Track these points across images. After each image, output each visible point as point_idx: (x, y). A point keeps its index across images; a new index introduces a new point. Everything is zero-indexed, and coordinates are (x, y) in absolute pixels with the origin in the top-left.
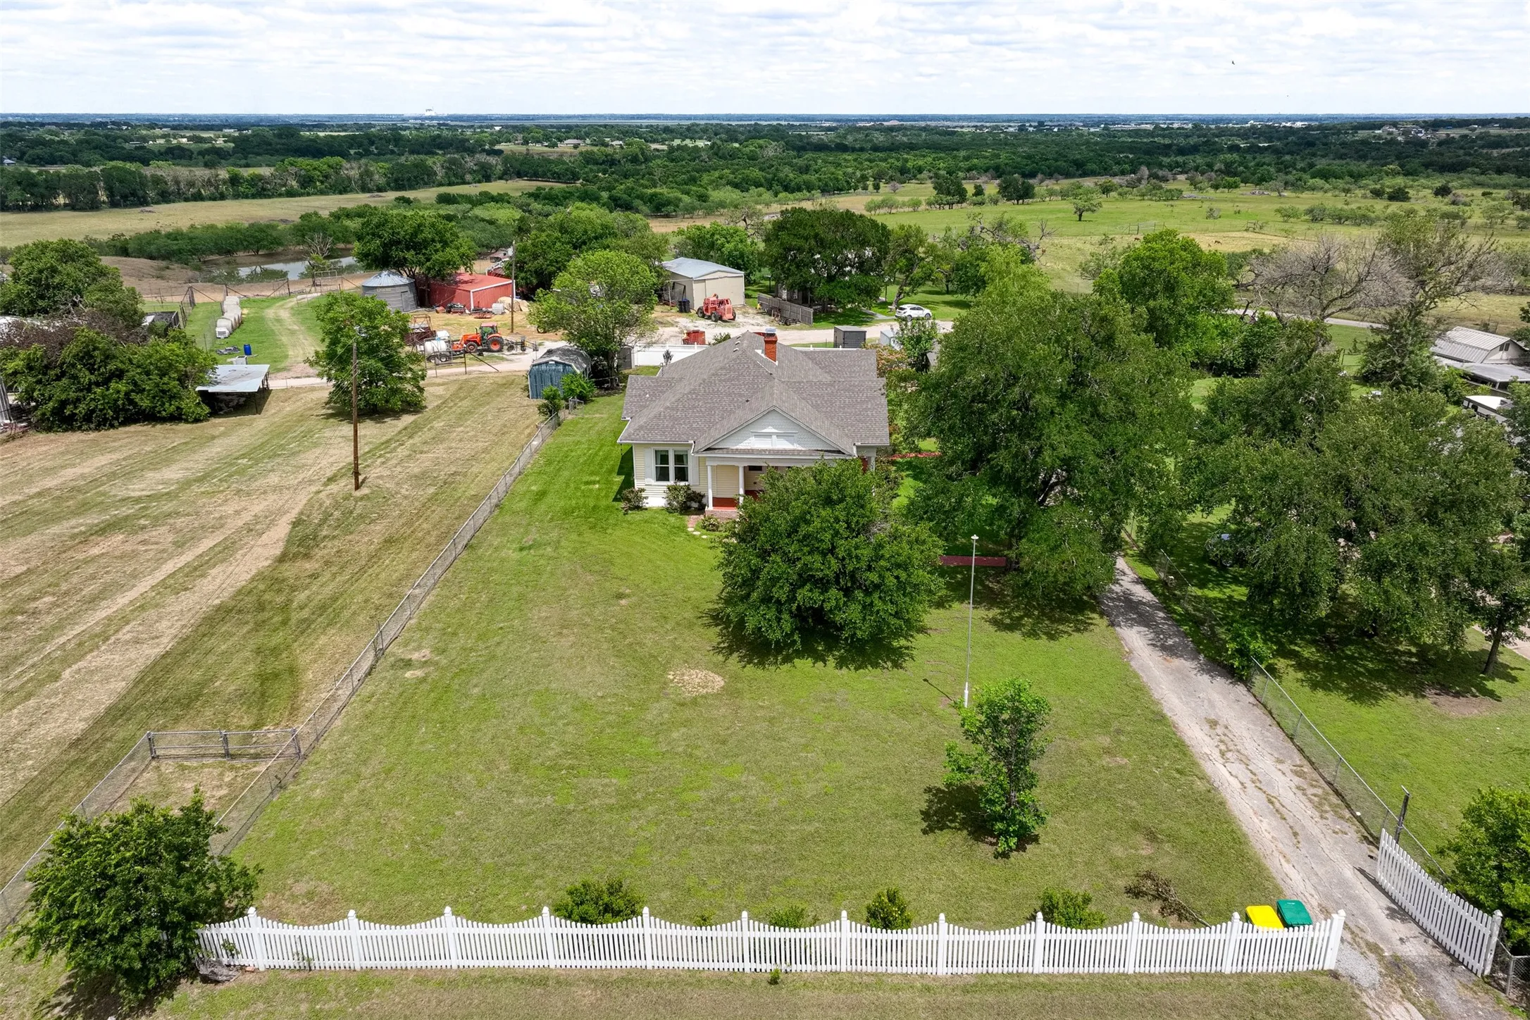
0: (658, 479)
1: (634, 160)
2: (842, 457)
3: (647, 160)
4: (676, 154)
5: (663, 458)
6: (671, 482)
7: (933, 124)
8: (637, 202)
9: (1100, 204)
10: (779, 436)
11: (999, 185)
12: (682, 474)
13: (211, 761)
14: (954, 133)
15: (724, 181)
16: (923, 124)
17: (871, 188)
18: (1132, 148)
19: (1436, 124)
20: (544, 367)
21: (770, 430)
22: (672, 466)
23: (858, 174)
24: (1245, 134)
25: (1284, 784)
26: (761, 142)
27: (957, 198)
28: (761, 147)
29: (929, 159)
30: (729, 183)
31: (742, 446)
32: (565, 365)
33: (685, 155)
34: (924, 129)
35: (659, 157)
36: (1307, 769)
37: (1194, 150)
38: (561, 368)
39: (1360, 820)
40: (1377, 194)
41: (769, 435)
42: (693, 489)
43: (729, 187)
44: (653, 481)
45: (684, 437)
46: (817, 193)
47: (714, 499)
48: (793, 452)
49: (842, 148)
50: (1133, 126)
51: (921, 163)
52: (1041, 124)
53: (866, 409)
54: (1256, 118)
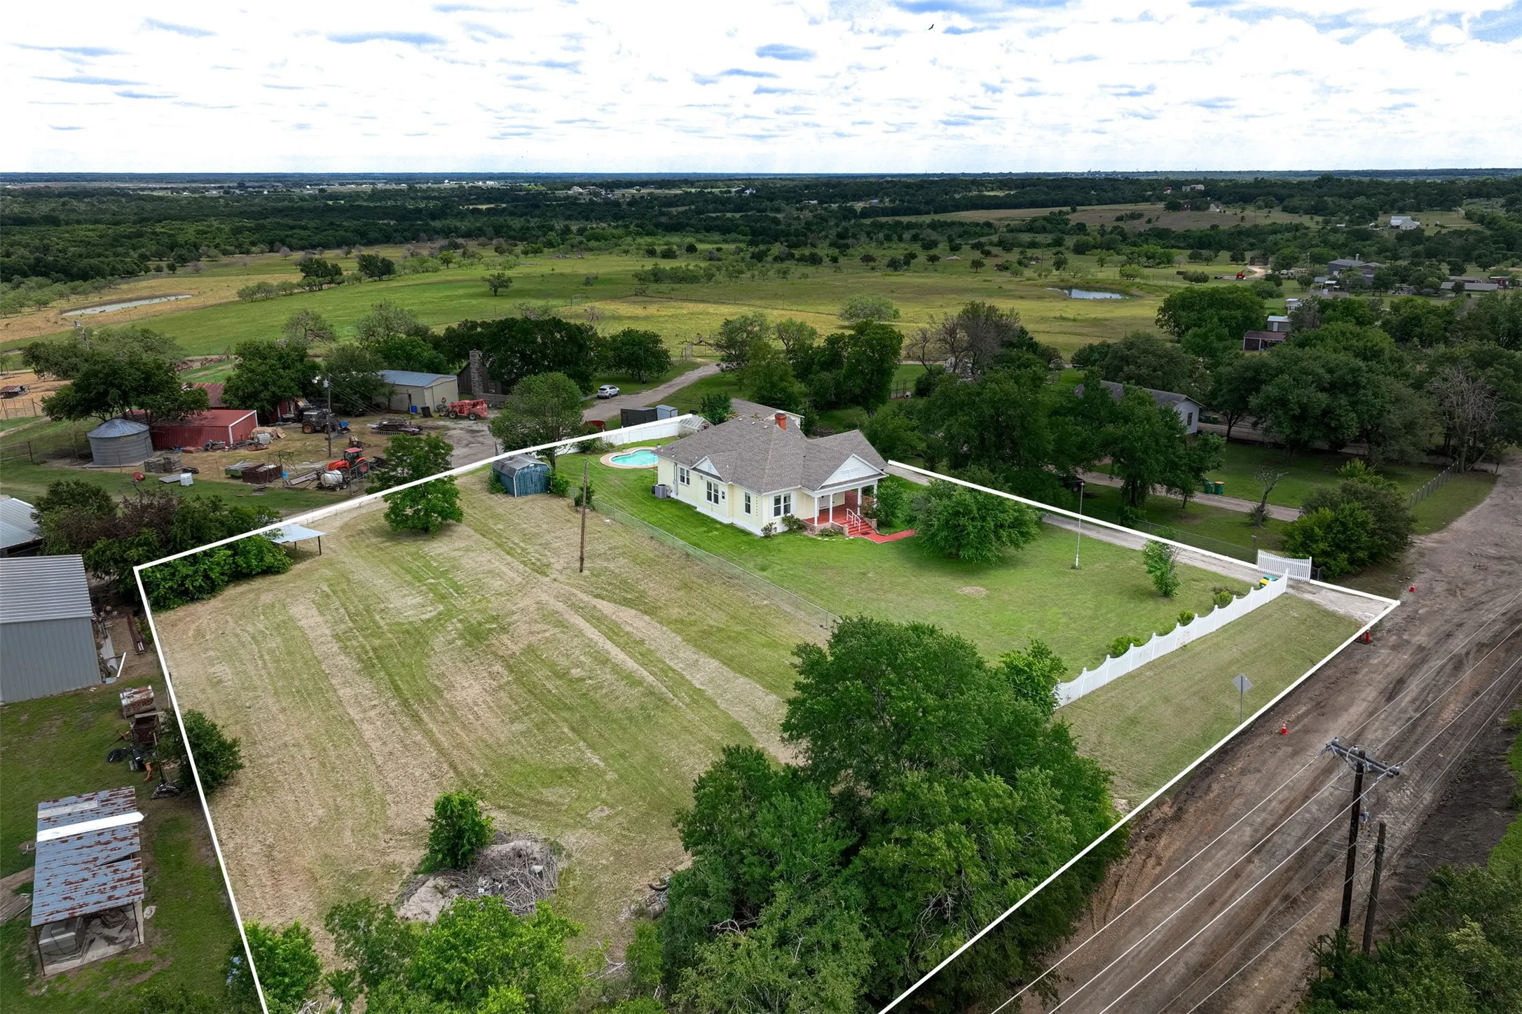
5: (777, 501)
6: (782, 516)
10: (852, 471)
12: (787, 510)
17: (166, 269)
20: (526, 470)
21: (848, 468)
22: (782, 505)
27: (328, 279)
32: (542, 465)
41: (848, 472)
42: (796, 516)
44: (773, 517)
45: (793, 484)
47: (818, 518)
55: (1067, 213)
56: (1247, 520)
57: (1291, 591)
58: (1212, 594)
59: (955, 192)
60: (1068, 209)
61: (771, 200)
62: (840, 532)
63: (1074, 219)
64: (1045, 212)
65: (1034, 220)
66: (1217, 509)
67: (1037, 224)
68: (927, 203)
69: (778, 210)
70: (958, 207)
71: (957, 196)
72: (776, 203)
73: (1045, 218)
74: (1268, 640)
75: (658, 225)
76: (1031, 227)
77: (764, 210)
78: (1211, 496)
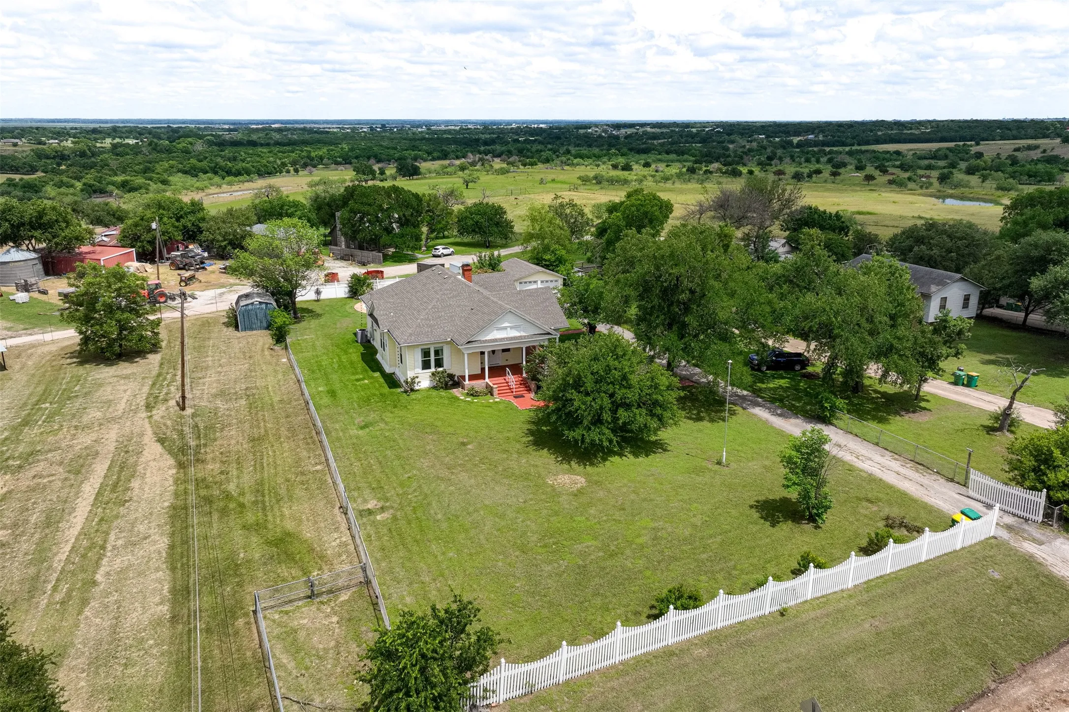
0: (424, 368)
1: (83, 154)
2: (550, 337)
3: (94, 155)
4: (120, 149)
5: (426, 353)
6: (433, 370)
7: (308, 126)
8: (111, 188)
9: (478, 178)
10: (511, 328)
11: (397, 167)
12: (439, 363)
13: (300, 603)
14: (328, 132)
15: (175, 170)
16: (302, 126)
17: (292, 172)
18: (455, 141)
19: (618, 126)
20: (250, 307)
21: (506, 324)
22: (432, 358)
23: (279, 162)
24: (518, 131)
25: (895, 465)
26: (190, 139)
27: (370, 176)
28: (191, 144)
29: (325, 150)
30: (179, 171)
31: (489, 337)
32: (267, 304)
33: (128, 150)
34: (304, 129)
35: (105, 152)
36: (896, 456)
37: (492, 142)
38: (264, 306)
39: (937, 472)
40: (615, 167)
41: (505, 328)
42: (448, 372)
43: (180, 174)
44: (420, 371)
45: (443, 337)
46: (255, 177)
47: (469, 376)
48: (520, 337)
49: (253, 144)
50: (443, 127)
51: (321, 153)
52: (383, 126)
53: (547, 306)
54: (516, 122)
55: (971, 146)
56: (989, 423)
57: (1004, 534)
58: (881, 524)
59: (879, 130)
60: (973, 143)
61: (729, 134)
62: (490, 391)
63: (974, 149)
64: (951, 145)
65: (939, 150)
66: (960, 405)
67: (940, 153)
68: (853, 138)
69: (732, 142)
70: (878, 142)
71: (880, 133)
72: (732, 137)
73: (948, 149)
74: (932, 613)
75: (631, 150)
76: (935, 156)
77: (723, 142)
78: (960, 389)
